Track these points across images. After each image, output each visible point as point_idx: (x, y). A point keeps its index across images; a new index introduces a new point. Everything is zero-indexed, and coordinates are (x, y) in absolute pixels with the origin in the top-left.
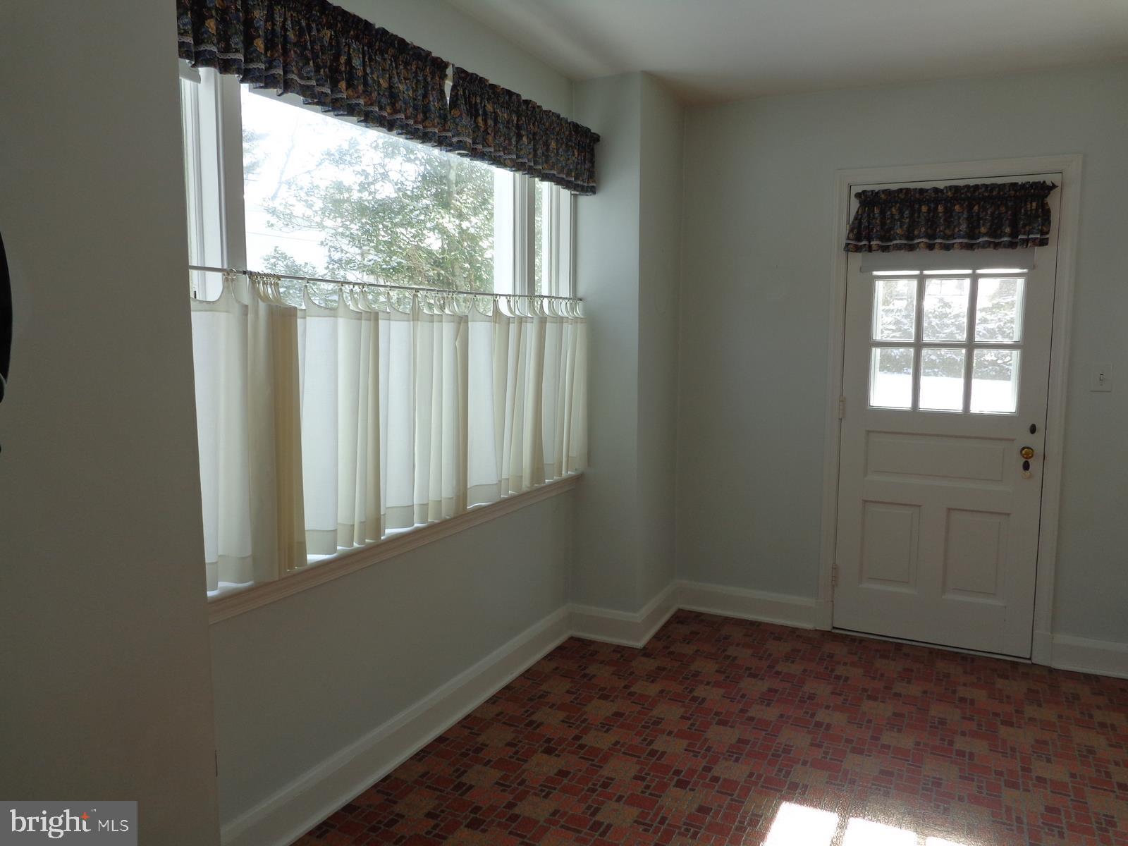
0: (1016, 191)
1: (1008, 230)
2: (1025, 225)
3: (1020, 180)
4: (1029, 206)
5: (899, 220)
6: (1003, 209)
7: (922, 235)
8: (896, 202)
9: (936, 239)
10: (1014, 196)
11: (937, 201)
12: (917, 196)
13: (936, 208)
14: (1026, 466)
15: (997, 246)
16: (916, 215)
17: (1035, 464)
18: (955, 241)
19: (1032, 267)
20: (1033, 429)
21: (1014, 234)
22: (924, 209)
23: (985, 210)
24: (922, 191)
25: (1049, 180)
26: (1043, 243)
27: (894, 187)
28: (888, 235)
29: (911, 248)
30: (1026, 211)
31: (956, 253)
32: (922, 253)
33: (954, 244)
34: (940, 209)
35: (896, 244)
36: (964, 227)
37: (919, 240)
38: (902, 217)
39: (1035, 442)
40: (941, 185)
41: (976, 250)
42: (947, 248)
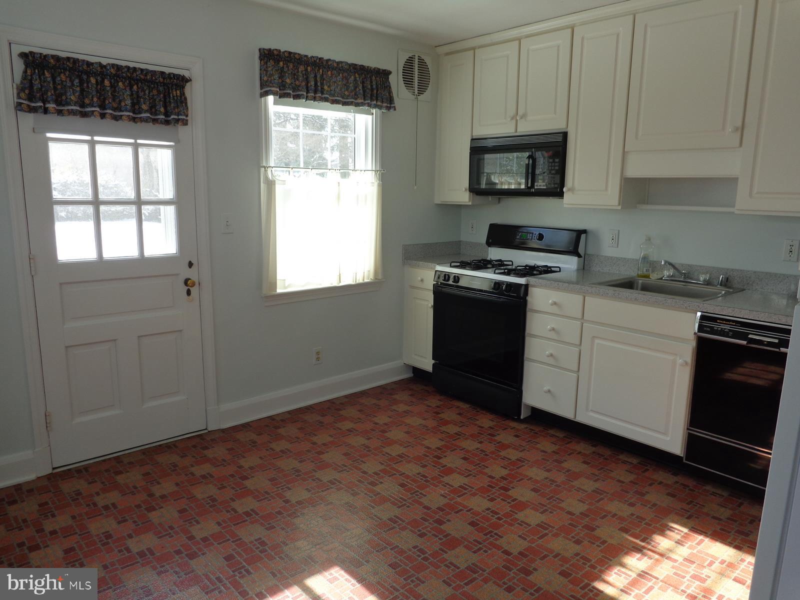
0: (164, 79)
1: (162, 110)
2: (174, 108)
3: (167, 71)
4: (175, 93)
5: (70, 87)
6: (155, 92)
7: (95, 105)
8: (65, 69)
9: (106, 109)
10: (163, 82)
11: (88, 74)
12: (85, 67)
13: (103, 81)
14: (189, 293)
15: (155, 121)
16: (85, 85)
17: (194, 290)
18: (121, 113)
19: (177, 141)
20: (191, 265)
21: (167, 114)
22: (93, 80)
23: (143, 91)
24: (89, 64)
25: (186, 74)
26: (185, 123)
27: (64, 55)
28: (60, 99)
29: (84, 115)
30: (174, 96)
31: (124, 124)
32: (95, 121)
33: (122, 116)
34: (107, 83)
35: (72, 110)
36: (129, 102)
37: (93, 109)
38: (73, 85)
39: (192, 274)
40: (104, 62)
41: (138, 124)
42: (116, 118)
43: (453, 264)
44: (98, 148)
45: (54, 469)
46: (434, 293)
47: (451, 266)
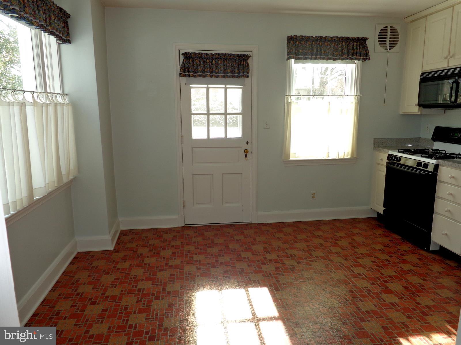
0: (238, 57)
1: (237, 71)
2: (242, 70)
3: (240, 53)
4: (243, 63)
5: (199, 65)
6: (234, 63)
7: (208, 72)
8: (198, 58)
9: (213, 73)
10: (238, 59)
11: (212, 58)
12: (205, 56)
13: (212, 61)
14: (246, 156)
15: (233, 77)
16: (205, 63)
17: (249, 155)
18: (219, 74)
19: (244, 85)
20: (247, 143)
21: (239, 73)
22: (208, 61)
23: (229, 63)
24: (207, 54)
25: (249, 54)
26: (248, 76)
27: (197, 52)
28: (195, 70)
29: (204, 76)
30: (242, 64)
31: (220, 79)
32: (208, 79)
33: (219, 75)
34: (214, 61)
35: (199, 74)
36: (222, 69)
37: (207, 73)
38: (200, 64)
39: (248, 147)
40: (213, 53)
41: (227, 78)
42: (217, 77)
43: (399, 151)
44: (210, 90)
45: (185, 225)
46: (387, 167)
47: (399, 152)
